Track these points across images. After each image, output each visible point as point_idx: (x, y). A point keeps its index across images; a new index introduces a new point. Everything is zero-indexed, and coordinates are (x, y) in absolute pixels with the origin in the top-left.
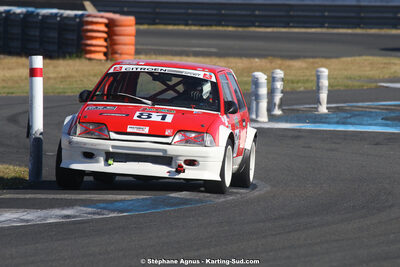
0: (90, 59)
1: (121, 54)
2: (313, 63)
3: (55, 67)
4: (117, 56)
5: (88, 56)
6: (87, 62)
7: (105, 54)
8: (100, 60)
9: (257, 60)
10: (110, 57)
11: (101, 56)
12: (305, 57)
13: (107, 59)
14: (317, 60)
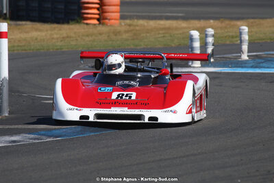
0: (87, 24)
1: (110, 19)
2: (252, 23)
3: (60, 30)
4: (107, 21)
5: (86, 22)
6: (85, 25)
7: (98, 20)
8: (95, 25)
9: (212, 21)
10: (102, 21)
11: (95, 22)
12: (248, 18)
13: (100, 23)
14: (256, 20)
